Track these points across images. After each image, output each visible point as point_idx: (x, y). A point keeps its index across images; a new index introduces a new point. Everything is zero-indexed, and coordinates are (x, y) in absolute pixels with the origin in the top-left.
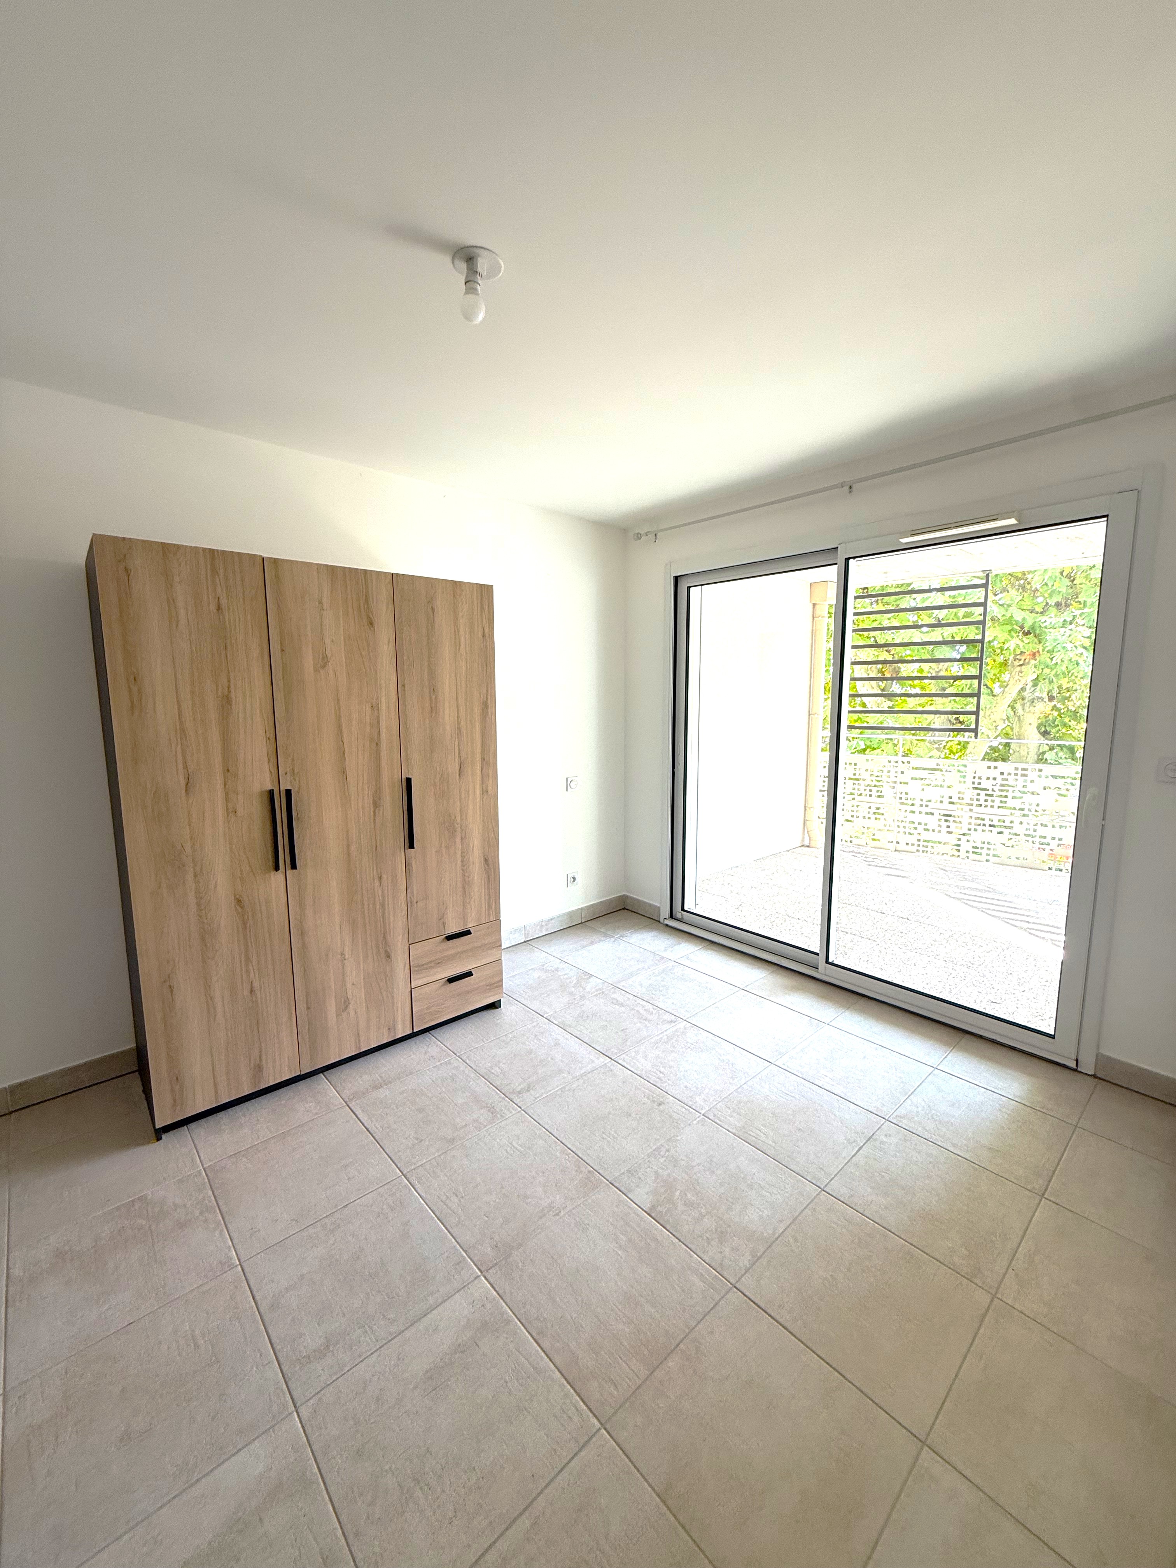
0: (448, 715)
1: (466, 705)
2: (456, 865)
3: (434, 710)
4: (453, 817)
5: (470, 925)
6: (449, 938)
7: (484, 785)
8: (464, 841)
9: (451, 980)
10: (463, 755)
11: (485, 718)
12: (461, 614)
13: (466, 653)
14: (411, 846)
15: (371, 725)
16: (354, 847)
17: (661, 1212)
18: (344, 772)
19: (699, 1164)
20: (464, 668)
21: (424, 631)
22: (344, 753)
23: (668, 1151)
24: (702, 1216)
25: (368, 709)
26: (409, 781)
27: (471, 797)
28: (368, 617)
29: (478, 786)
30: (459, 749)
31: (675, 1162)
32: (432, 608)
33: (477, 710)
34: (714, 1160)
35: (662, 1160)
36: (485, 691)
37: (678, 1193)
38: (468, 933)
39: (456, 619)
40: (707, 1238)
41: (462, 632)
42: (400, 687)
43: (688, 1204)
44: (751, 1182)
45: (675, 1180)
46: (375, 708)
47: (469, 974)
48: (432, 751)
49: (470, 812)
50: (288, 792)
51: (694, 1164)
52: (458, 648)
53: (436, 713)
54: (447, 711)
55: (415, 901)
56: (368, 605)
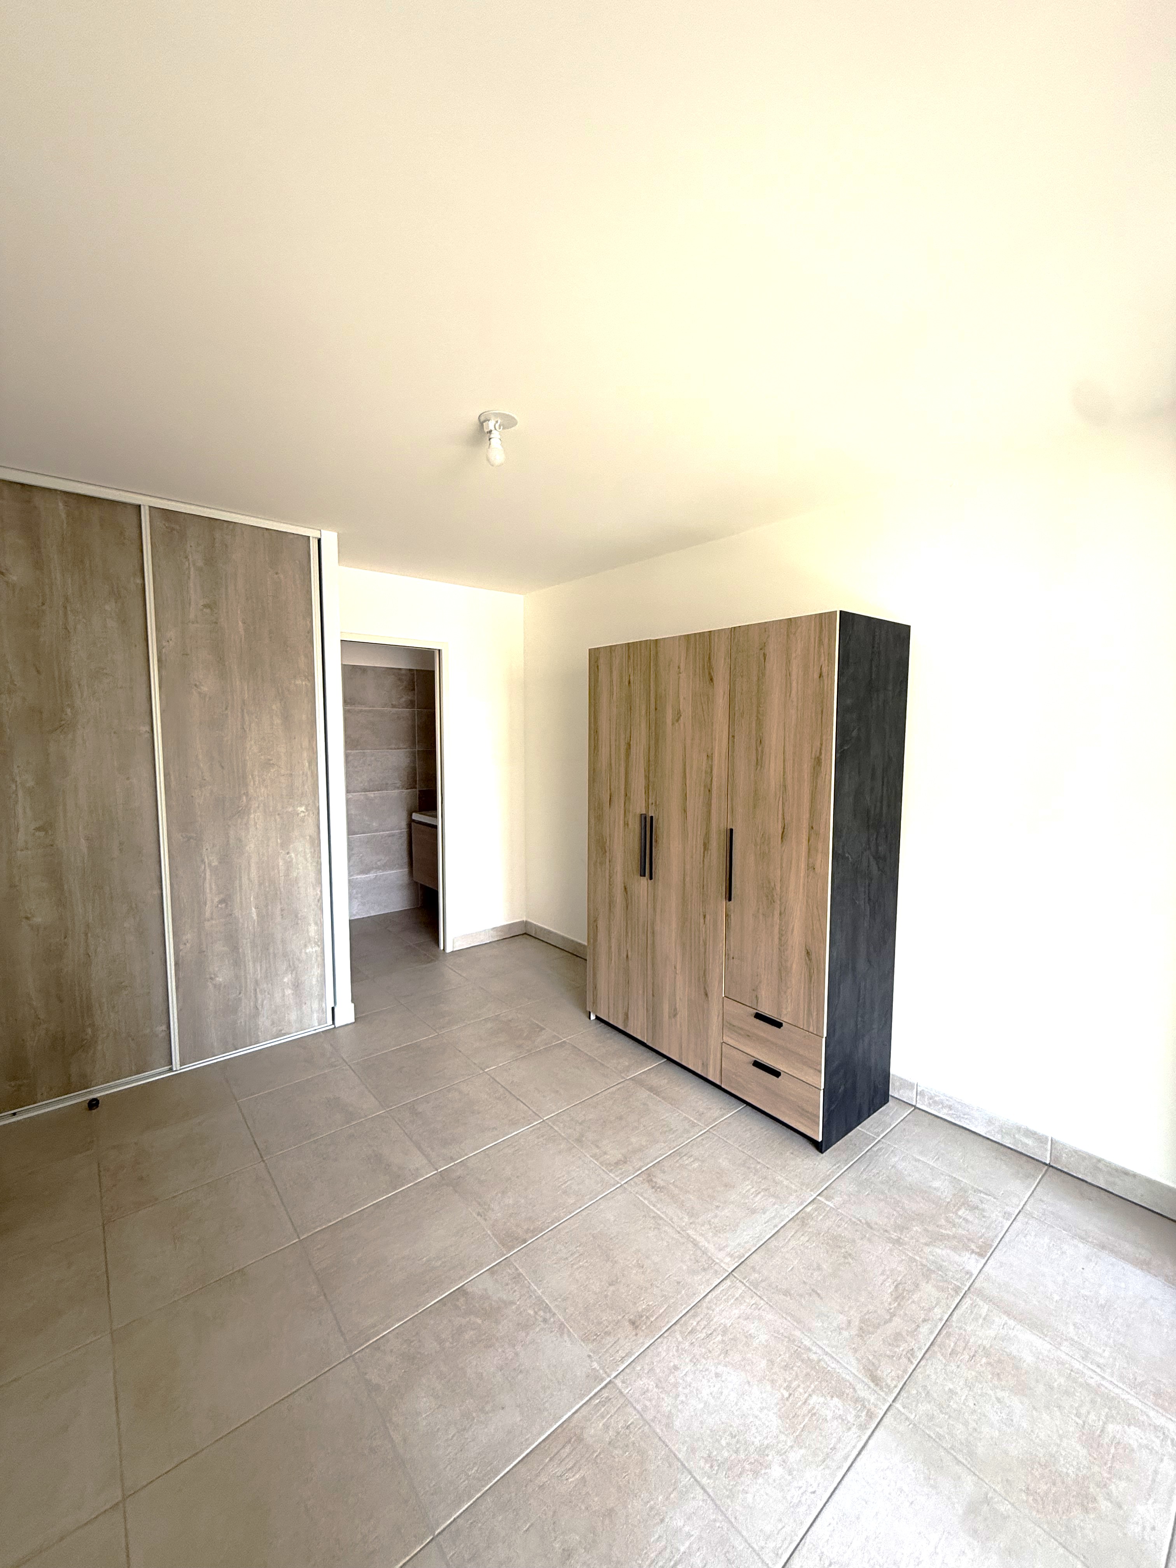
0: (773, 768)
1: (794, 760)
2: (772, 940)
3: (759, 763)
4: (772, 884)
5: (784, 1018)
6: (759, 1016)
7: (810, 860)
8: (783, 916)
9: (757, 1064)
10: (788, 818)
11: (817, 778)
12: (794, 655)
13: (798, 698)
14: (730, 899)
15: (706, 772)
16: (688, 879)
17: (458, 1300)
18: (685, 811)
19: (517, 1354)
20: (794, 718)
21: (755, 679)
22: (686, 795)
23: (545, 1321)
24: (441, 1342)
25: (705, 758)
26: (731, 830)
27: (794, 869)
28: (710, 674)
29: (803, 859)
30: (783, 810)
31: (525, 1326)
32: (765, 655)
33: (807, 767)
34: (520, 1377)
35: (531, 1312)
36: (819, 744)
37: (479, 1321)
38: (779, 1025)
39: (788, 662)
40: (412, 1342)
41: (794, 677)
42: (732, 737)
43: (460, 1331)
44: (474, 1418)
45: (497, 1322)
46: (710, 757)
47: (776, 1074)
48: (755, 807)
49: (792, 887)
50: (652, 817)
51: (518, 1348)
52: (788, 694)
53: (761, 766)
54: (772, 765)
55: (732, 956)
56: (710, 662)
